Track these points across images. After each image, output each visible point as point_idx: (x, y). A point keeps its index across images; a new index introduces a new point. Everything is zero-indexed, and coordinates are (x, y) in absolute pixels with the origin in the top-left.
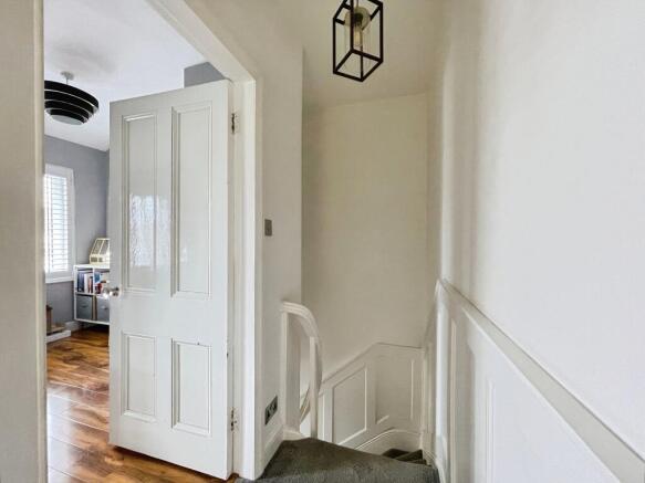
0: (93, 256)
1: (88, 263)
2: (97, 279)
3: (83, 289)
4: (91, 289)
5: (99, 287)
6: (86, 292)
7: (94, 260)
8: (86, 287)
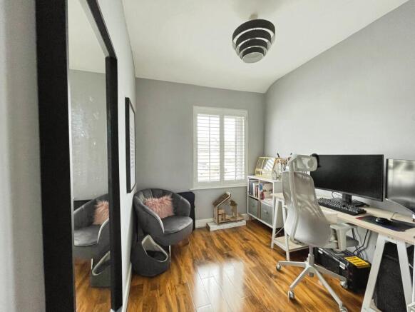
0: (257, 170)
1: (254, 175)
2: (261, 188)
3: (252, 194)
4: (257, 194)
5: (262, 194)
6: (254, 196)
7: (259, 173)
8: (254, 193)
